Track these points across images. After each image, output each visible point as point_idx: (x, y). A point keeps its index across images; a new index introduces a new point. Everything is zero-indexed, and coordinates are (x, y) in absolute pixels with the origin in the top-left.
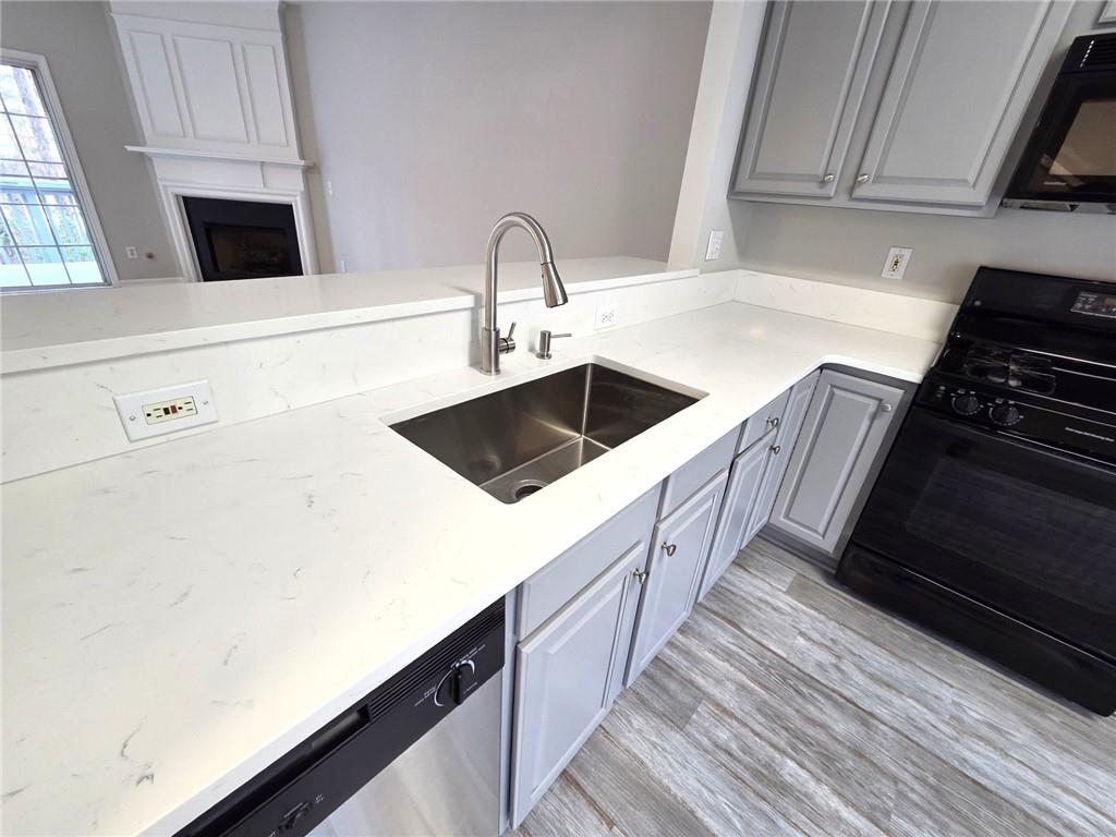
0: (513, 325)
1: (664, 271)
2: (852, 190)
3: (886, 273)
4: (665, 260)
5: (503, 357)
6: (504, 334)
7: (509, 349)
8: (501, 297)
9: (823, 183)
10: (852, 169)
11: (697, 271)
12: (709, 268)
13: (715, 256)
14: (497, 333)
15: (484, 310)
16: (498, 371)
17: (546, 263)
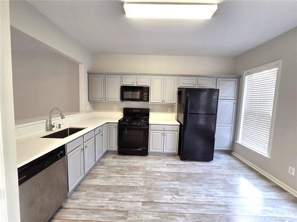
0: (54, 123)
1: (79, 113)
2: (105, 100)
3: (115, 110)
4: (79, 112)
5: (53, 128)
6: (53, 125)
7: (54, 127)
8: (52, 119)
9: (102, 99)
10: (105, 97)
11: (85, 113)
12: (88, 112)
13: (88, 110)
14: (52, 125)
15: (49, 122)
16: (52, 130)
17: (61, 114)
